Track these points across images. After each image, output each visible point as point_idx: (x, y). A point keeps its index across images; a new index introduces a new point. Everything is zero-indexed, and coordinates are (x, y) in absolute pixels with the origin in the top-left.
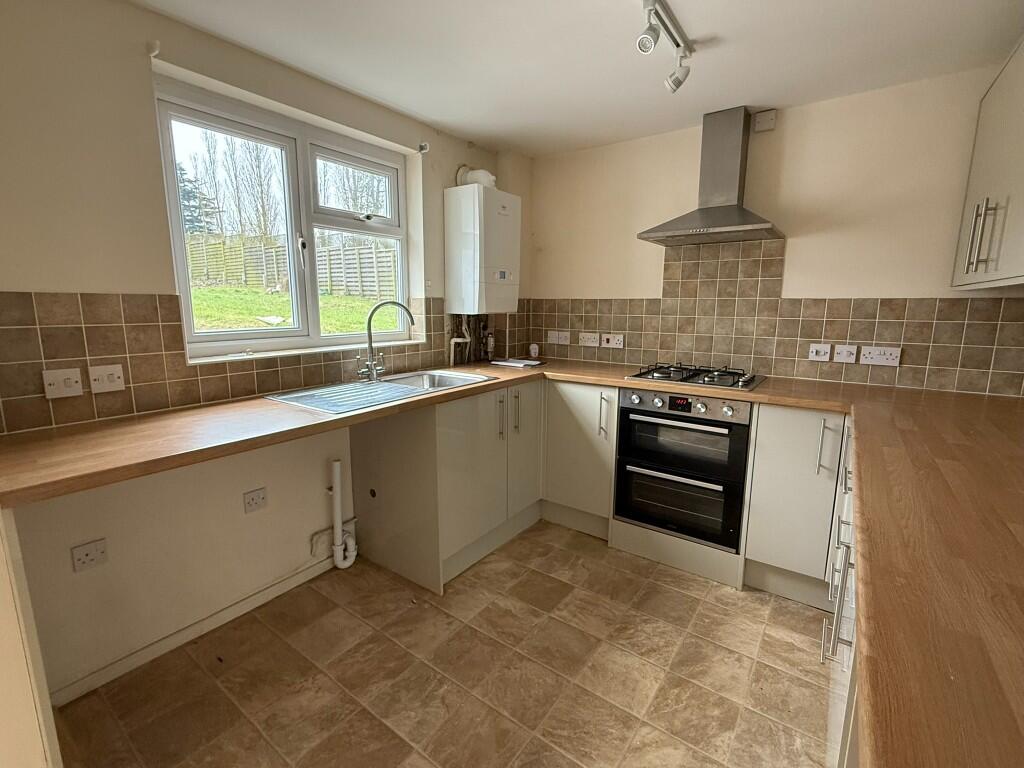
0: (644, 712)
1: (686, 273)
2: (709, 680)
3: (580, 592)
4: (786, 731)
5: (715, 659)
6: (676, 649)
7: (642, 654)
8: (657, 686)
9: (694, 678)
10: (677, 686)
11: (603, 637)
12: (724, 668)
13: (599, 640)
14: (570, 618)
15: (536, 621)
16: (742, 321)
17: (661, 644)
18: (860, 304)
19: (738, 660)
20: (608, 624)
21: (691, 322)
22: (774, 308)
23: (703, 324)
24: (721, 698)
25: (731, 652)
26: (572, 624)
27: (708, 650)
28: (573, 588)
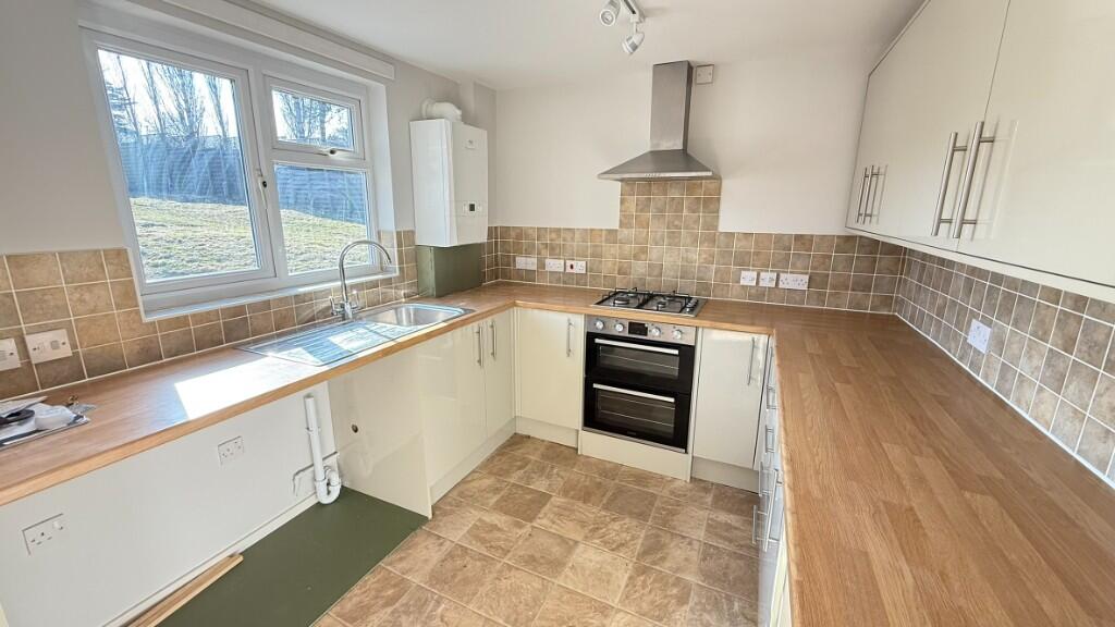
0: (617, 600)
1: (640, 207)
2: (667, 564)
3: (557, 500)
4: (728, 598)
5: (672, 545)
6: (640, 541)
7: (613, 550)
8: (627, 576)
9: (656, 564)
10: (643, 574)
11: (579, 538)
12: (679, 552)
13: (576, 542)
14: (550, 524)
15: (520, 532)
16: (687, 251)
17: (628, 538)
18: (779, 237)
19: (690, 544)
20: (583, 527)
21: (644, 251)
22: (712, 240)
23: (655, 253)
24: (677, 578)
25: (684, 537)
26: (553, 531)
27: (665, 539)
28: (551, 496)
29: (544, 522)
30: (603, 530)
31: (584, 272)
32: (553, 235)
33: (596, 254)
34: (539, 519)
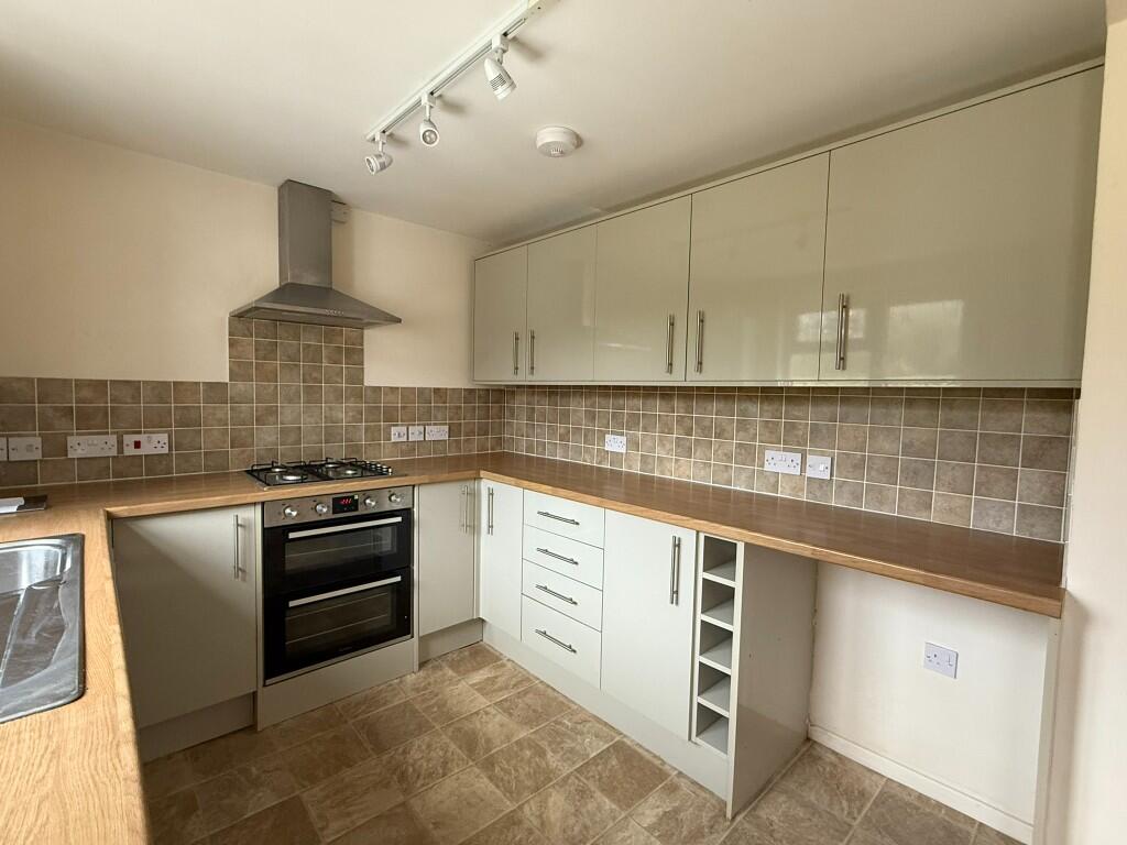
0: (508, 803)
1: (261, 353)
2: (498, 742)
4: (556, 723)
5: (478, 727)
6: (453, 747)
7: (445, 774)
8: (486, 780)
9: (490, 750)
10: (493, 765)
11: (401, 798)
12: (490, 726)
13: (403, 804)
14: (347, 821)
17: (441, 753)
18: (422, 391)
20: (387, 786)
21: (273, 412)
22: (359, 395)
23: (287, 413)
25: (477, 713)
27: (467, 726)
28: (298, 797)
29: (334, 825)
30: (411, 770)
31: (166, 450)
32: (86, 393)
33: (189, 420)
34: (322, 829)
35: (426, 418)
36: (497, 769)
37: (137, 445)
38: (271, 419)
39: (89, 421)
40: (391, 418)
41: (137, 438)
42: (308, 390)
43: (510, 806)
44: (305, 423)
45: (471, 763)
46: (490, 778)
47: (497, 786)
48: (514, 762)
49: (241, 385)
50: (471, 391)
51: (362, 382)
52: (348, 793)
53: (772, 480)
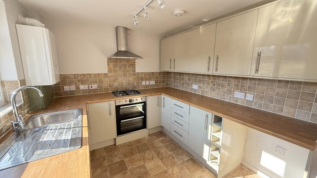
1: (114, 66)
3: (126, 160)
6: (154, 154)
7: (152, 160)
11: (143, 163)
12: (163, 150)
14: (133, 166)
16: (129, 78)
18: (149, 73)
21: (117, 79)
23: (120, 79)
24: (168, 155)
27: (158, 150)
28: (123, 160)
29: (130, 167)
30: (145, 158)
31: (97, 88)
32: (82, 77)
33: (101, 82)
34: (128, 167)
35: (149, 79)
36: (164, 160)
37: (92, 87)
38: (117, 81)
39: (83, 82)
40: (142, 80)
41: (92, 85)
42: (124, 74)
43: (165, 169)
44: (124, 81)
45: (158, 158)
46: (162, 162)
47: (163, 164)
48: (167, 159)
49: (110, 74)
50: (160, 72)
51: (135, 72)
52: (133, 161)
53: (236, 99)
